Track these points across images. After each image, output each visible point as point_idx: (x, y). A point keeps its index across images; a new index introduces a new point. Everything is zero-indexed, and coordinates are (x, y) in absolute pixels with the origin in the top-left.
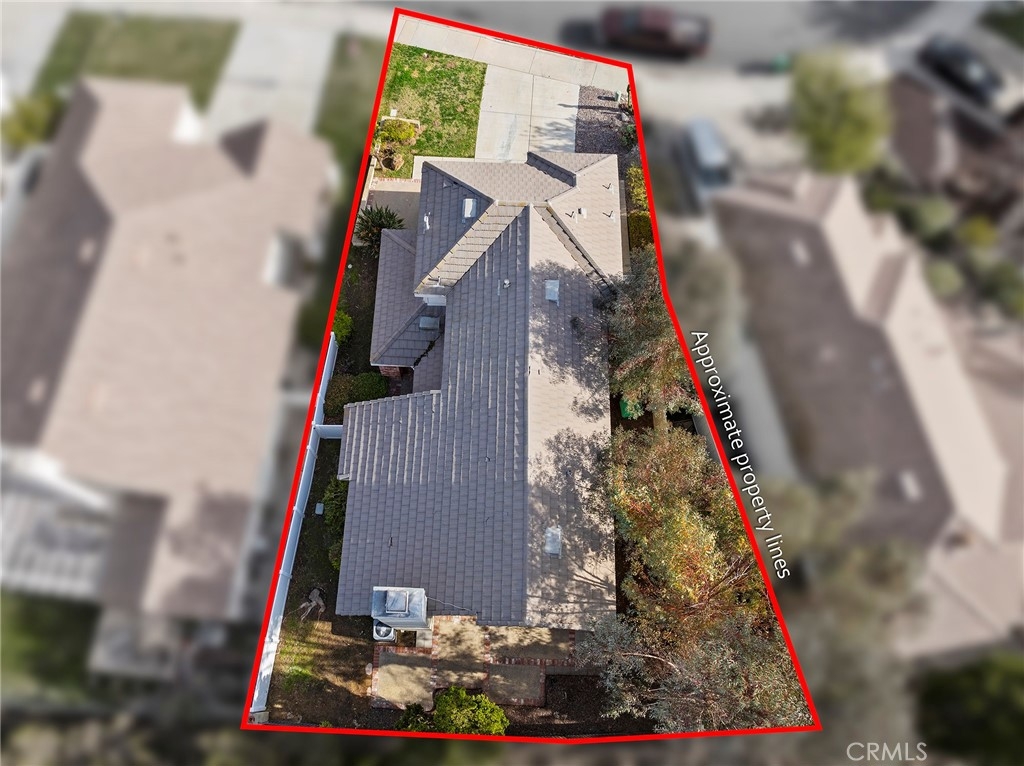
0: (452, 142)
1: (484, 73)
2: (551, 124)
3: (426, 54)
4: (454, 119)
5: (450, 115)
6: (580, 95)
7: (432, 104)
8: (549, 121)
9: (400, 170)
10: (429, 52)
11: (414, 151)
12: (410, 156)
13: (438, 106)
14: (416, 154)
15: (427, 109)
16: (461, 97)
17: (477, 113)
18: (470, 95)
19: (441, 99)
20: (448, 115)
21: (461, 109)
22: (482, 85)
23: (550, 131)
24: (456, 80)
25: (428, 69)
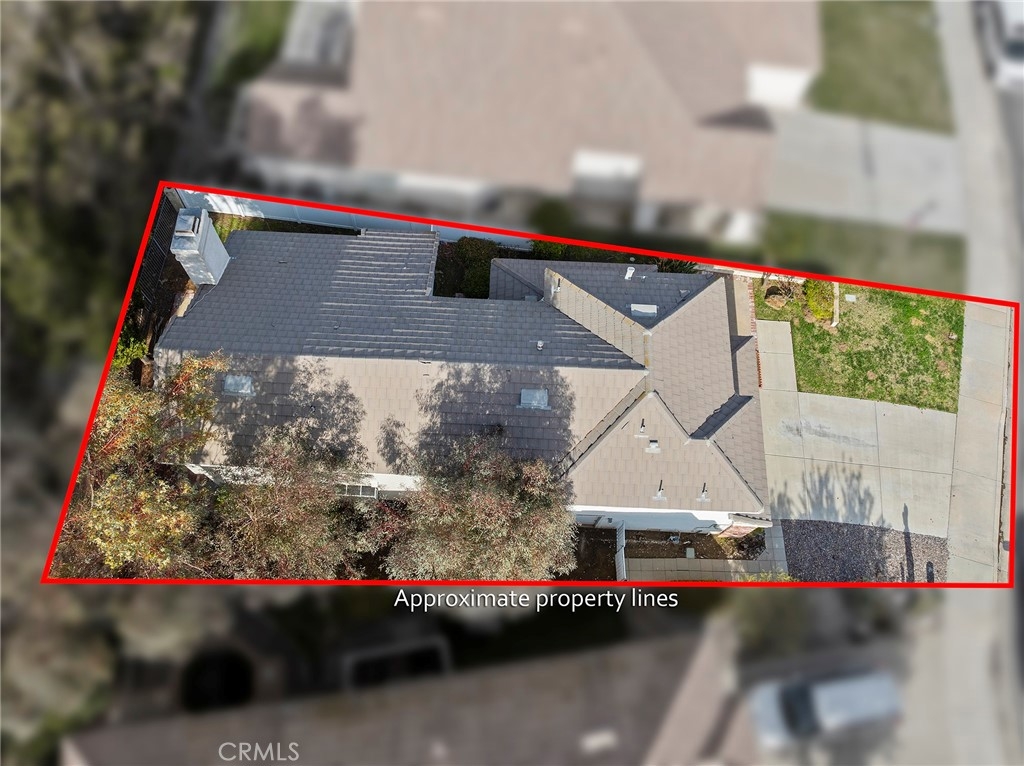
0: (818, 365)
1: (940, 408)
2: (867, 493)
3: (955, 337)
4: (854, 367)
5: (859, 362)
6: (929, 538)
7: (874, 342)
8: (874, 492)
9: (767, 306)
10: (959, 341)
11: (796, 322)
12: (790, 317)
13: (870, 348)
14: (792, 323)
15: (865, 336)
16: (891, 377)
17: (870, 396)
18: (898, 389)
19: (884, 354)
20: (858, 360)
21: (871, 375)
22: (919, 406)
23: (857, 492)
24: (917, 370)
25: (928, 337)
